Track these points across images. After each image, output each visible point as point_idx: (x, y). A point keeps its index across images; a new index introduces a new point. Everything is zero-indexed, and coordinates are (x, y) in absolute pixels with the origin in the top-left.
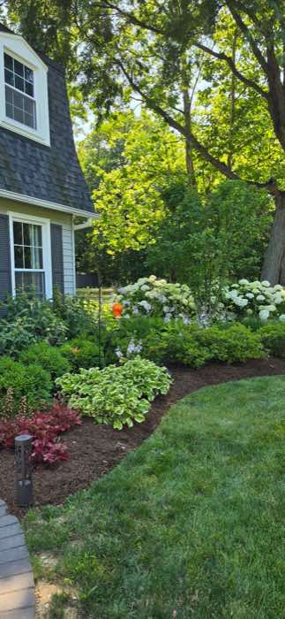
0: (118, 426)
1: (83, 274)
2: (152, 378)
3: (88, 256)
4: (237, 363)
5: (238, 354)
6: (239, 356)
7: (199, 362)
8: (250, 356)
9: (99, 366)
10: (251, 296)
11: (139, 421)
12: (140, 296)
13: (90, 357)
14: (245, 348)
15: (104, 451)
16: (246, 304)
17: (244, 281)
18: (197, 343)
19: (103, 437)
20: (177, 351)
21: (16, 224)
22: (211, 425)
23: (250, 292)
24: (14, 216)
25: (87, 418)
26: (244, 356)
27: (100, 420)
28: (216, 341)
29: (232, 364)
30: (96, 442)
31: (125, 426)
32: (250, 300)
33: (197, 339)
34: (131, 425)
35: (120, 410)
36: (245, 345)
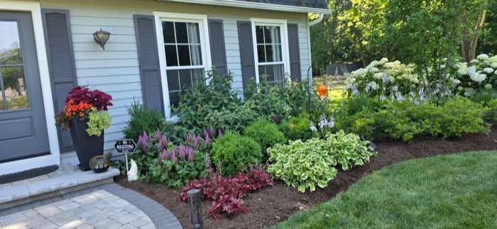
0: (302, 189)
1: (350, 63)
2: (348, 150)
3: (354, 47)
4: (453, 138)
5: (453, 129)
6: (454, 130)
7: (408, 136)
8: (467, 130)
9: (302, 138)
10: (489, 70)
11: (322, 186)
12: (370, 77)
13: (303, 132)
14: (461, 122)
15: (280, 208)
16: (484, 79)
17: (483, 56)
18: (408, 119)
19: (286, 197)
20: (388, 126)
21: (257, 28)
22: (392, 195)
23: (489, 66)
24: (255, 22)
25: (279, 181)
26: (460, 131)
27: (289, 183)
28: (429, 117)
29: (446, 139)
30: (277, 201)
31: (308, 190)
32: (489, 75)
33: (409, 115)
34: (313, 189)
35: (305, 176)
36: (461, 120)
